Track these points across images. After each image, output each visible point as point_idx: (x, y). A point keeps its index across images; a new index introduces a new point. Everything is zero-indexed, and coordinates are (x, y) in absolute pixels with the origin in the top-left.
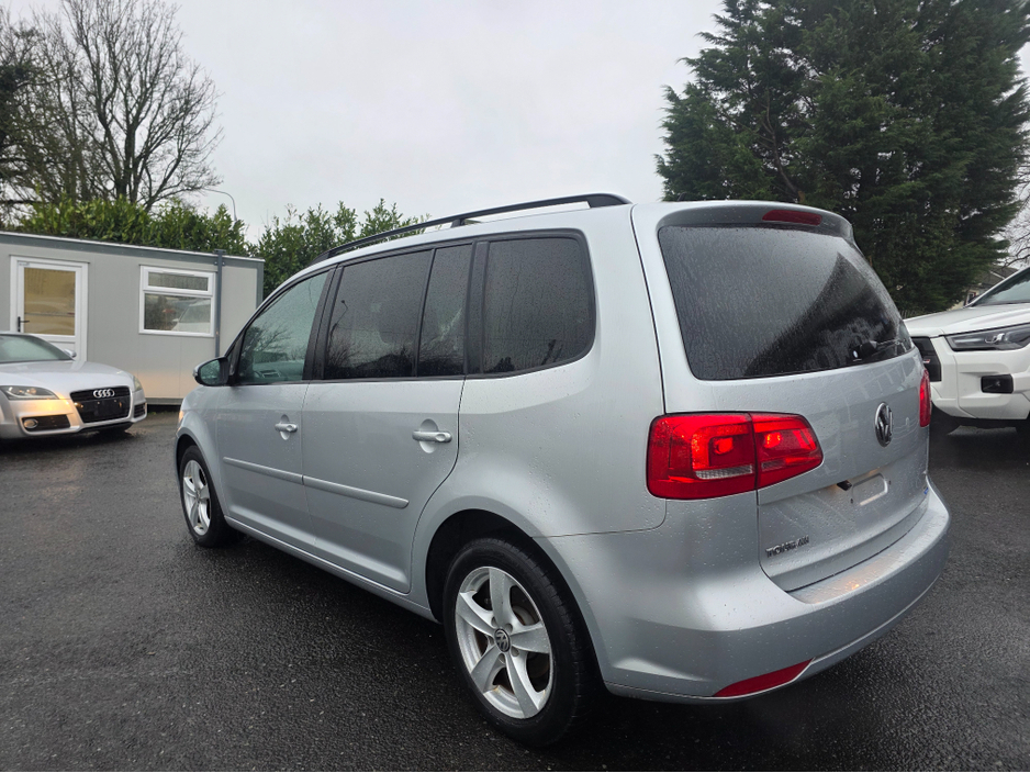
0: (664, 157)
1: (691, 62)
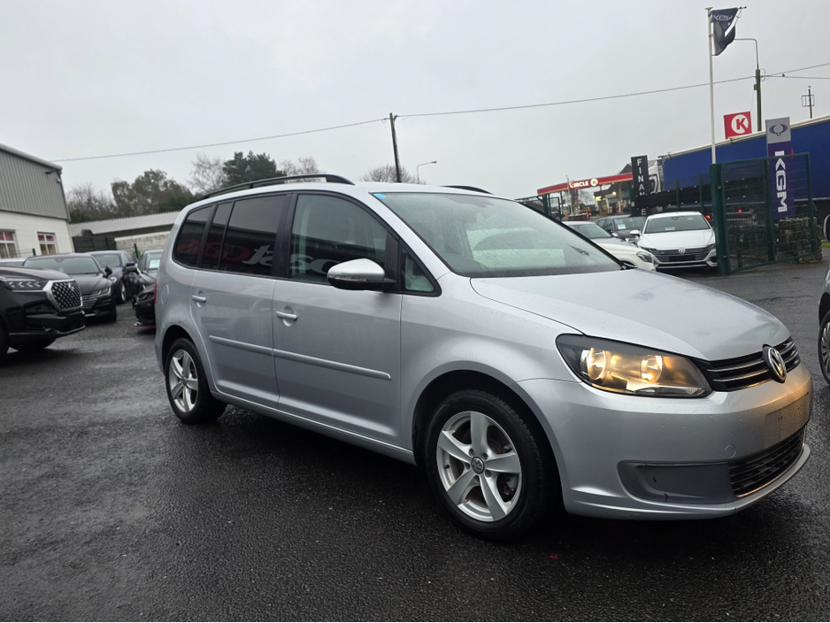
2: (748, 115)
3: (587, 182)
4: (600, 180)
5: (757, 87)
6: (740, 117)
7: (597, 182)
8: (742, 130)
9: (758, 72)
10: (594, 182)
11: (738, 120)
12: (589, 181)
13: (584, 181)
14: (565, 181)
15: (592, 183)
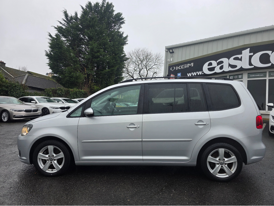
0: (48, 51)
1: (56, 28)
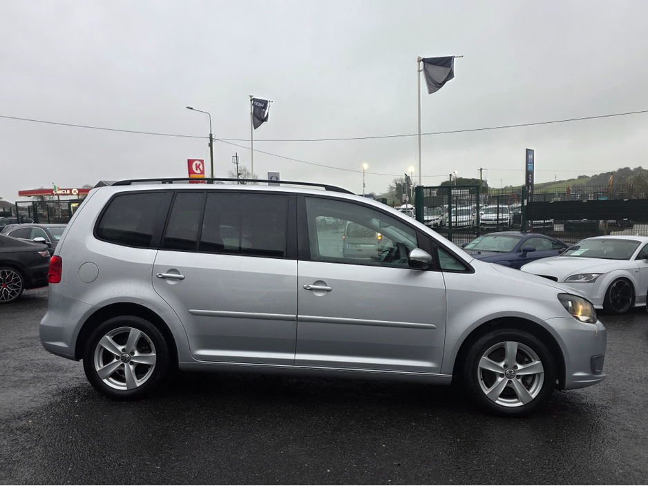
2: (202, 161)
3: (68, 191)
4: (79, 190)
5: (211, 145)
6: (198, 163)
7: (77, 192)
8: (198, 172)
9: (211, 135)
10: (75, 191)
11: (196, 164)
12: (71, 190)
13: (67, 190)
14: (52, 188)
15: (73, 191)
